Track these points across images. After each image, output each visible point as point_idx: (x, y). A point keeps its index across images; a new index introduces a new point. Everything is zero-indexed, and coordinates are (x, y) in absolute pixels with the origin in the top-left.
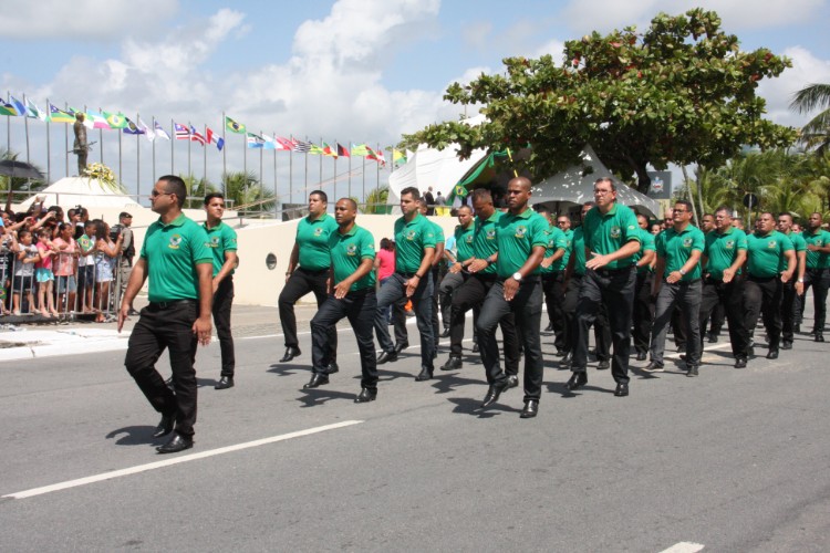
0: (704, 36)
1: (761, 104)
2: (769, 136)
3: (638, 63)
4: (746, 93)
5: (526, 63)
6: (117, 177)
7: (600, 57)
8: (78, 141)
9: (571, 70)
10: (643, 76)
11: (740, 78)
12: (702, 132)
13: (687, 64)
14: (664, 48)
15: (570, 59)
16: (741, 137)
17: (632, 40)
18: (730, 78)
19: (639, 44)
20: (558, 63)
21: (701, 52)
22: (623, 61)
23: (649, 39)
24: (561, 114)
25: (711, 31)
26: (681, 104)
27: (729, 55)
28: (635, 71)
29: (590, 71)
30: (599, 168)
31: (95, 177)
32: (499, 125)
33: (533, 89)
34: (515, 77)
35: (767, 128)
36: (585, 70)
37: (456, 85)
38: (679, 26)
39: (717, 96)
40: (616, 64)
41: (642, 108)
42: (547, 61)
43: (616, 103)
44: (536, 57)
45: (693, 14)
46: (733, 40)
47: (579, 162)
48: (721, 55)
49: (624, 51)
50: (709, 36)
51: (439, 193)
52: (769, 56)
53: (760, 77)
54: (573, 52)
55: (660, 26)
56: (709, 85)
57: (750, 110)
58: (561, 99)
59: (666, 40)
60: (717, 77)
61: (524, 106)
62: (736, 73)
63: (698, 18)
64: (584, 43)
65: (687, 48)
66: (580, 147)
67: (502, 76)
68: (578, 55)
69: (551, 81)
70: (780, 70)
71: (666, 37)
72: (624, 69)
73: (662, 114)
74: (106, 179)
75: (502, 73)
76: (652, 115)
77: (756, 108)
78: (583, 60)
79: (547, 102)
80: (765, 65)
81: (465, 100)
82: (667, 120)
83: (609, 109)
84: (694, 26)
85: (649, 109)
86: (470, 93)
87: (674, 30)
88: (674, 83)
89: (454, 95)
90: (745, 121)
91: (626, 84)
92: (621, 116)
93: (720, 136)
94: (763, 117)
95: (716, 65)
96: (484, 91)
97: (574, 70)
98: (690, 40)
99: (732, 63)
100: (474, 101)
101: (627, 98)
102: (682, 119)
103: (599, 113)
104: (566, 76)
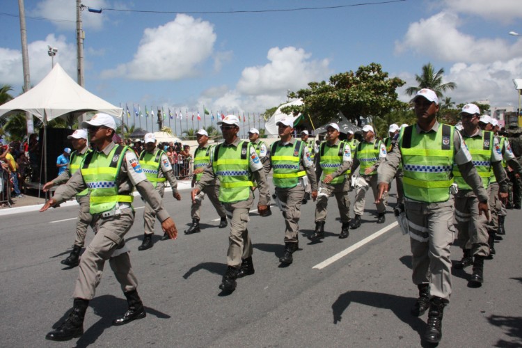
0: (376, 73)
1: (397, 95)
2: (400, 107)
3: (357, 83)
4: (392, 92)
5: (317, 84)
7: (342, 82)
8: (159, 119)
9: (331, 85)
10: (357, 87)
11: (390, 87)
12: (379, 106)
14: (363, 77)
15: (332, 82)
16: (391, 107)
17: (352, 75)
18: (386, 87)
19: (355, 75)
20: (328, 83)
21: (376, 78)
22: (351, 82)
23: (358, 75)
24: (330, 100)
25: (379, 70)
26: (371, 96)
27: (386, 79)
28: (354, 86)
29: (339, 86)
30: (345, 119)
31: (165, 131)
32: (310, 105)
33: (318, 93)
34: (313, 90)
35: (399, 103)
36: (339, 83)
37: (293, 92)
39: (382, 94)
40: (348, 83)
41: (358, 97)
42: (324, 83)
43: (349, 97)
44: (319, 82)
45: (372, 64)
46: (386, 75)
47: (337, 117)
48: (383, 79)
49: (351, 78)
50: (378, 72)
52: (399, 79)
53: (396, 87)
54: (332, 80)
55: (361, 69)
56: (379, 90)
57: (393, 97)
58: (330, 96)
59: (364, 74)
60: (383, 87)
61: (318, 98)
62: (388, 85)
63: (374, 66)
64: (337, 76)
65: (371, 77)
66: (337, 112)
68: (335, 81)
69: (326, 90)
70: (402, 85)
72: (351, 85)
73: (365, 100)
74: (169, 132)
75: (309, 88)
76: (362, 100)
77: (395, 96)
78: (337, 83)
79: (326, 96)
80: (397, 83)
81: (296, 97)
82: (367, 102)
83: (347, 99)
84: (373, 69)
85: (361, 98)
86: (298, 95)
87: (367, 71)
88: (368, 89)
89: (292, 96)
90: (392, 101)
91: (351, 90)
92: (352, 101)
93: (384, 107)
94: (397, 99)
95: (382, 83)
96: (302, 94)
97: (334, 86)
98: (371, 74)
99: (387, 82)
100: (299, 97)
101: (353, 95)
102: (372, 101)
103: (344, 100)
104: (331, 88)
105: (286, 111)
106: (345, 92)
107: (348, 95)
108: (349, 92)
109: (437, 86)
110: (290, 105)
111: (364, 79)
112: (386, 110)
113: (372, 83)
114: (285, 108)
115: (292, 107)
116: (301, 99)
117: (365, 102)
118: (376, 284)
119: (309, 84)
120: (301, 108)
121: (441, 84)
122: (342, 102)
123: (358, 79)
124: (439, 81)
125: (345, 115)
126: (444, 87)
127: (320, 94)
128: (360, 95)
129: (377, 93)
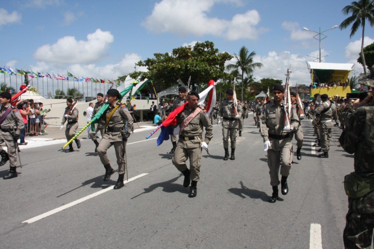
0: (210, 48)
1: (224, 68)
2: (226, 77)
3: (193, 55)
4: (222, 65)
5: (161, 55)
7: (182, 53)
8: (26, 80)
9: (173, 57)
10: (195, 59)
11: (221, 60)
12: (210, 75)
13: (206, 56)
14: (199, 52)
15: (174, 54)
16: (219, 77)
18: (218, 60)
19: (192, 49)
20: (170, 54)
21: (208, 52)
22: (189, 54)
23: (195, 48)
24: (173, 68)
25: (212, 47)
26: (206, 66)
27: (217, 54)
28: (192, 57)
29: (179, 58)
31: (31, 90)
32: (155, 72)
33: (163, 62)
34: (158, 59)
35: (225, 74)
37: (141, 61)
38: (203, 45)
39: (214, 65)
40: (187, 55)
41: (196, 67)
42: (167, 54)
43: (188, 66)
44: (164, 53)
45: (207, 42)
46: (217, 50)
47: (177, 83)
48: (214, 54)
49: (189, 52)
52: (228, 54)
53: (226, 60)
54: (175, 52)
55: (198, 45)
56: (213, 62)
57: (221, 69)
58: (173, 64)
60: (215, 59)
61: (162, 66)
62: (219, 58)
64: (179, 49)
66: (177, 79)
69: (168, 59)
70: (231, 58)
71: (199, 48)
72: (189, 57)
73: (201, 69)
74: (34, 91)
75: (154, 58)
76: (199, 69)
78: (177, 55)
79: (170, 64)
80: (226, 57)
81: (143, 65)
82: (202, 71)
83: (186, 67)
84: (207, 46)
85: (198, 67)
86: (144, 63)
87: (202, 47)
88: (203, 61)
89: (140, 64)
90: (220, 72)
91: (190, 60)
92: (190, 69)
93: (214, 76)
94: (224, 71)
96: (149, 62)
97: (175, 57)
98: (206, 50)
99: (218, 56)
100: (145, 66)
101: (192, 65)
102: (206, 71)
103: (184, 68)
104: (173, 59)
106: (184, 62)
107: (187, 64)
108: (188, 62)
109: (249, 65)
111: (201, 53)
114: (134, 74)
115: (140, 73)
116: (147, 67)
117: (200, 71)
120: (148, 74)
121: (253, 63)
122: (182, 70)
123: (195, 52)
124: (251, 61)
125: (183, 81)
126: (253, 65)
127: (165, 63)
128: (196, 65)
129: (210, 65)
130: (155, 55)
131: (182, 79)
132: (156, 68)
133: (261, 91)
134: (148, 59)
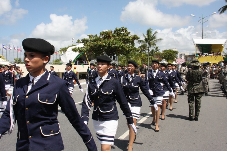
0: (124, 32)
1: (134, 44)
2: (135, 50)
3: (114, 36)
4: (133, 42)
5: (92, 36)
6: (6, 58)
7: (107, 36)
9: (100, 37)
10: (114, 39)
11: (132, 40)
12: (125, 49)
15: (101, 35)
16: (131, 50)
17: (112, 32)
18: (130, 39)
19: (113, 33)
20: (98, 36)
21: (124, 35)
22: (111, 36)
23: (115, 32)
24: (100, 45)
25: (126, 31)
26: (122, 44)
27: (129, 35)
28: (113, 38)
29: (104, 38)
32: (89, 48)
33: (94, 41)
34: (90, 39)
35: (135, 48)
36: (104, 36)
37: (79, 40)
39: (127, 43)
40: (109, 36)
41: (115, 44)
42: (96, 36)
44: (94, 35)
46: (129, 33)
48: (128, 35)
49: (111, 34)
50: (126, 32)
51: (72, 60)
52: (136, 36)
53: (135, 40)
54: (101, 34)
56: (128, 41)
57: (132, 45)
58: (100, 43)
60: (128, 39)
61: (94, 44)
62: (131, 39)
63: (123, 28)
64: (104, 33)
65: (122, 34)
66: (103, 52)
67: (88, 38)
68: (103, 35)
69: (97, 39)
70: (138, 39)
71: (117, 32)
72: (111, 38)
73: (119, 46)
74: (3, 58)
76: (117, 46)
79: (98, 43)
80: (135, 38)
81: (81, 43)
82: (119, 47)
83: (109, 45)
84: (123, 30)
85: (116, 45)
86: (81, 41)
87: (119, 30)
88: (120, 40)
89: (78, 42)
90: (131, 47)
91: (112, 40)
92: (111, 46)
93: (127, 50)
94: (134, 46)
95: (128, 37)
96: (85, 41)
97: (101, 37)
98: (122, 32)
99: (130, 37)
100: (82, 43)
101: (112, 43)
102: (122, 47)
103: (107, 45)
104: (100, 38)
105: (75, 50)
106: (108, 41)
107: (109, 43)
108: (110, 41)
109: (153, 40)
110: (77, 47)
111: (119, 35)
112: (128, 52)
113: (122, 37)
114: (74, 49)
115: (78, 49)
116: (83, 44)
117: (118, 47)
118: (158, 147)
119: (88, 36)
120: (84, 49)
122: (106, 47)
123: (115, 34)
124: (155, 38)
125: (107, 54)
126: (156, 41)
127: (95, 42)
128: (116, 43)
129: (124, 43)
130: (89, 36)
131: (106, 52)
132: (89, 45)
133: (163, 59)
134: (84, 39)
